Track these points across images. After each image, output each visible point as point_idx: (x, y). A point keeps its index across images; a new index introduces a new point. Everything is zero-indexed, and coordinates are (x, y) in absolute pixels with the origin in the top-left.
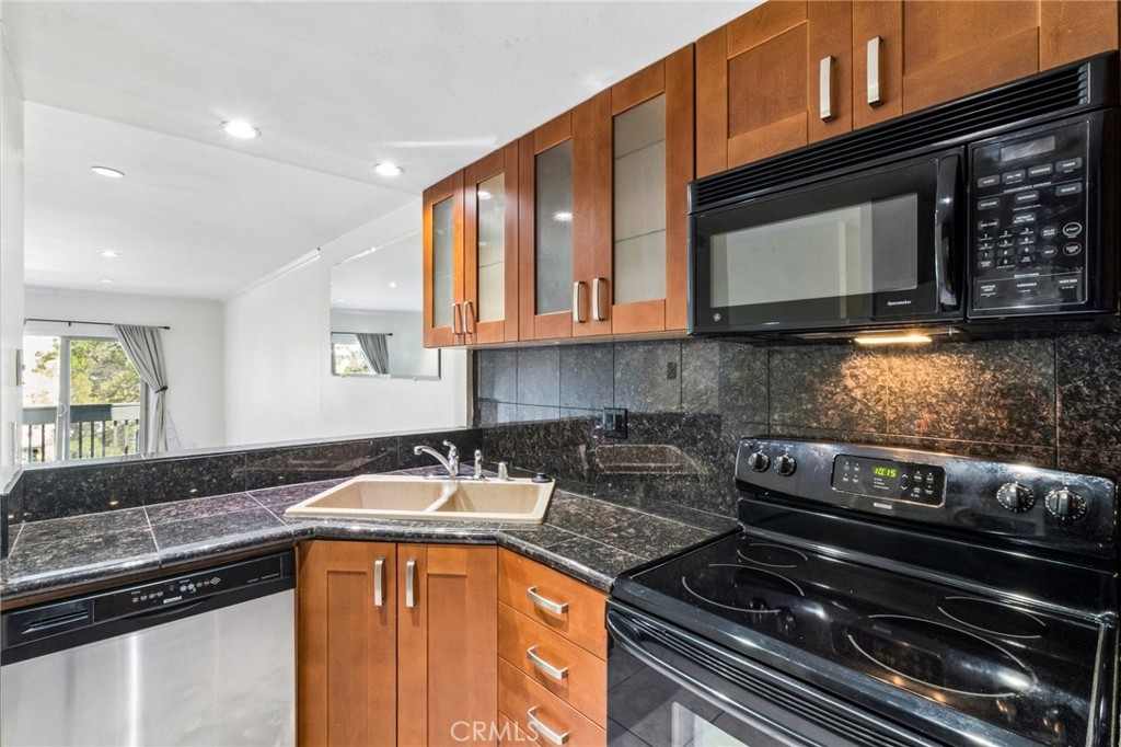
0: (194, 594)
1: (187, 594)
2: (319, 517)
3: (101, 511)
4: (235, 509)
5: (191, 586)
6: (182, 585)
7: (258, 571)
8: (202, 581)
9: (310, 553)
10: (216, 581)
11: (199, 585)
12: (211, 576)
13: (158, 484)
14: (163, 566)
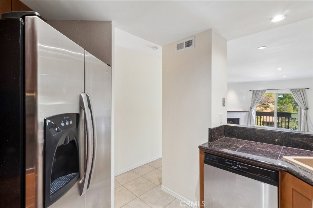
0: (240, 169)
1: (238, 168)
2: (294, 164)
3: (239, 139)
4: (270, 150)
5: (240, 166)
6: (237, 164)
7: (263, 173)
8: (243, 166)
9: (285, 177)
10: (247, 168)
11: (242, 167)
12: (246, 166)
13: (253, 135)
14: (233, 157)
